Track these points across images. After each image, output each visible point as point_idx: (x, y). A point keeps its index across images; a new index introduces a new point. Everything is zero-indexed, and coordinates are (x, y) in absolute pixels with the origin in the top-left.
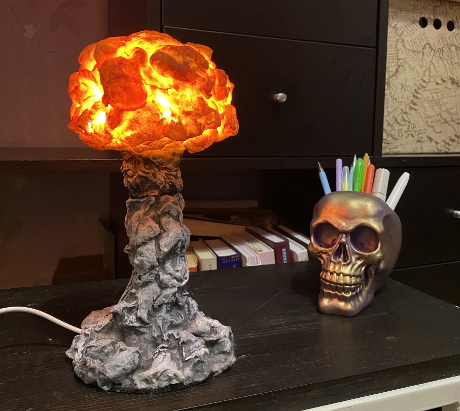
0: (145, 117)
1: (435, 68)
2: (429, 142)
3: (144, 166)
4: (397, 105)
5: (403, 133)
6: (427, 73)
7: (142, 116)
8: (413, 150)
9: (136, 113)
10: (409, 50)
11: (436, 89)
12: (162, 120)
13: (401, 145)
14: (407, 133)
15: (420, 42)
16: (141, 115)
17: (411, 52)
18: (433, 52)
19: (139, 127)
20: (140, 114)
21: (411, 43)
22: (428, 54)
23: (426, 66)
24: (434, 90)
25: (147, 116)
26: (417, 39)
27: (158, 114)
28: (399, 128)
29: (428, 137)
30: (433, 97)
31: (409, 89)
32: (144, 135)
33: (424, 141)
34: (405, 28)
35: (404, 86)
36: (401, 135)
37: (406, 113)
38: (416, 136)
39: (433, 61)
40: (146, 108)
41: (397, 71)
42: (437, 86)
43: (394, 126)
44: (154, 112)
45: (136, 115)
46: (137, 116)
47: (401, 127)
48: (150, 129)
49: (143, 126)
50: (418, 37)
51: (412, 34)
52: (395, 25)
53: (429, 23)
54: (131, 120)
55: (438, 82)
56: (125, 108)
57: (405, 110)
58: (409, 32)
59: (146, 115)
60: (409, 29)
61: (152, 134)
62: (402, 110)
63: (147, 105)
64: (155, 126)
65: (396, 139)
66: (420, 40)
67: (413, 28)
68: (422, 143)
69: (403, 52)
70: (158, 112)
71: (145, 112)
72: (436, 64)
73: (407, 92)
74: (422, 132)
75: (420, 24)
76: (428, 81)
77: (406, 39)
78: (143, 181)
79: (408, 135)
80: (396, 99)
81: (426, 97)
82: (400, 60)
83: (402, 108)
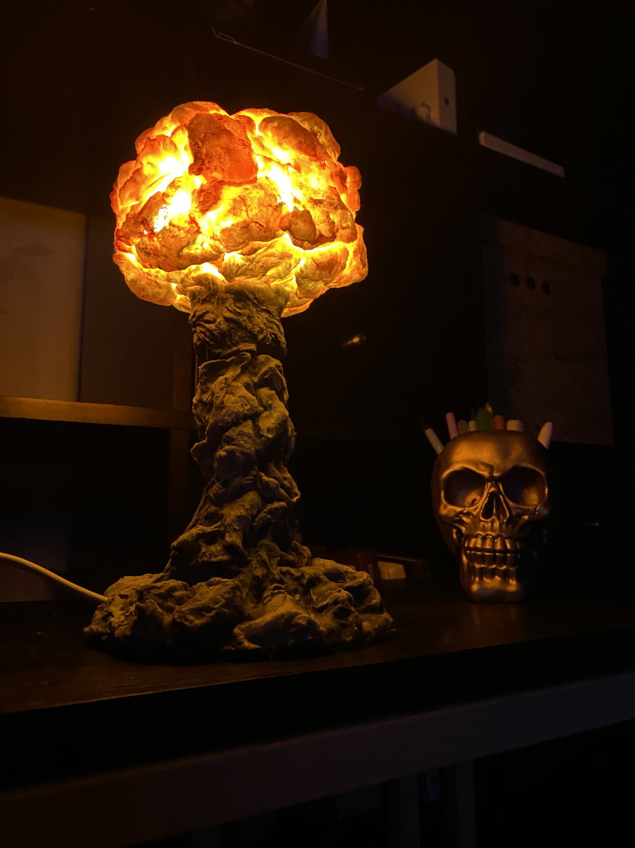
0: (255, 197)
3: (235, 304)
7: (251, 195)
9: (242, 190)
12: (281, 204)
16: (250, 193)
19: (247, 211)
20: (248, 192)
25: (258, 196)
27: (274, 196)
32: (253, 224)
40: (257, 184)
44: (270, 192)
45: (242, 192)
46: (244, 194)
48: (263, 217)
49: (251, 210)
54: (234, 200)
56: (226, 180)
59: (256, 194)
61: (265, 226)
63: (258, 181)
64: (270, 213)
70: (274, 193)
71: (256, 191)
78: (232, 328)
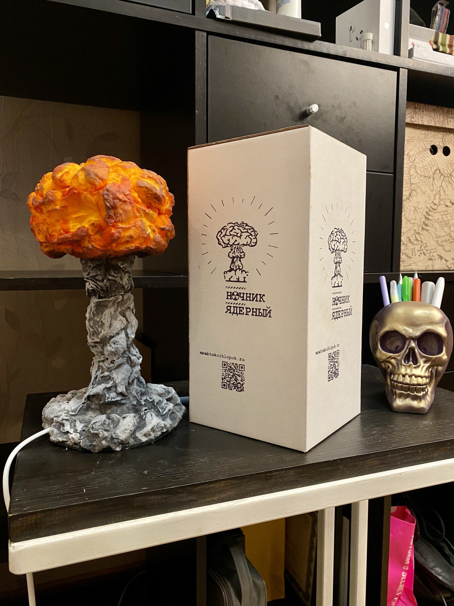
1: (444, 191)
2: (439, 260)
4: (410, 226)
5: (416, 251)
6: (437, 196)
8: (425, 267)
10: (421, 176)
11: (446, 211)
13: (415, 263)
14: (420, 252)
15: (431, 168)
17: (422, 178)
18: (442, 177)
21: (422, 169)
22: (438, 179)
23: (436, 190)
24: (443, 211)
26: (428, 166)
28: (413, 247)
29: (438, 255)
30: (443, 218)
31: (421, 211)
33: (435, 259)
34: (417, 156)
35: (418, 209)
36: (414, 254)
37: (419, 233)
38: (427, 255)
39: (443, 185)
41: (410, 194)
42: (446, 209)
43: (408, 245)
47: (414, 246)
50: (428, 163)
51: (423, 160)
52: (408, 153)
53: (438, 150)
55: (447, 204)
57: (417, 231)
58: (421, 159)
60: (421, 156)
62: (415, 230)
65: (410, 258)
66: (431, 166)
67: (425, 156)
68: (434, 261)
69: (415, 177)
72: (445, 188)
73: (419, 214)
74: (433, 251)
75: (431, 151)
76: (438, 204)
77: (418, 165)
79: (421, 253)
80: (409, 221)
81: (436, 218)
82: (413, 185)
83: (415, 229)
